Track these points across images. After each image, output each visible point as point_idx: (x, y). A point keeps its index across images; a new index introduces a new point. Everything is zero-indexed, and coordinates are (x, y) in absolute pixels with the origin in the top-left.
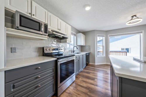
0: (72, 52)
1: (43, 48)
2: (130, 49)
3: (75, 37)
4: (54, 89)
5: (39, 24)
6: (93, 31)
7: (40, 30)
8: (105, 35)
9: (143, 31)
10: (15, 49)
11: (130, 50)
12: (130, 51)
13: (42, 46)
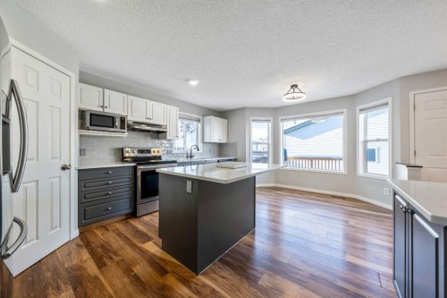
0: (187, 157)
1: (122, 149)
2: (379, 151)
3: (200, 125)
4: (132, 206)
5: (112, 119)
6: (242, 110)
7: (113, 126)
8: (271, 118)
9: (345, 110)
10: (84, 150)
11: (379, 154)
12: (379, 156)
13: (121, 146)
